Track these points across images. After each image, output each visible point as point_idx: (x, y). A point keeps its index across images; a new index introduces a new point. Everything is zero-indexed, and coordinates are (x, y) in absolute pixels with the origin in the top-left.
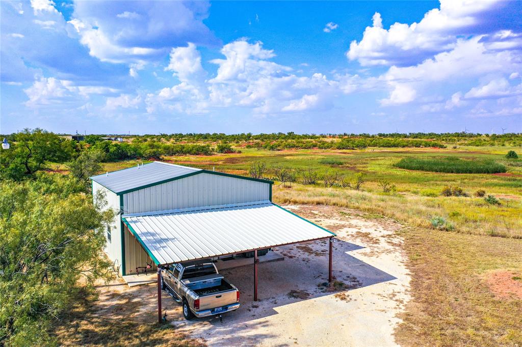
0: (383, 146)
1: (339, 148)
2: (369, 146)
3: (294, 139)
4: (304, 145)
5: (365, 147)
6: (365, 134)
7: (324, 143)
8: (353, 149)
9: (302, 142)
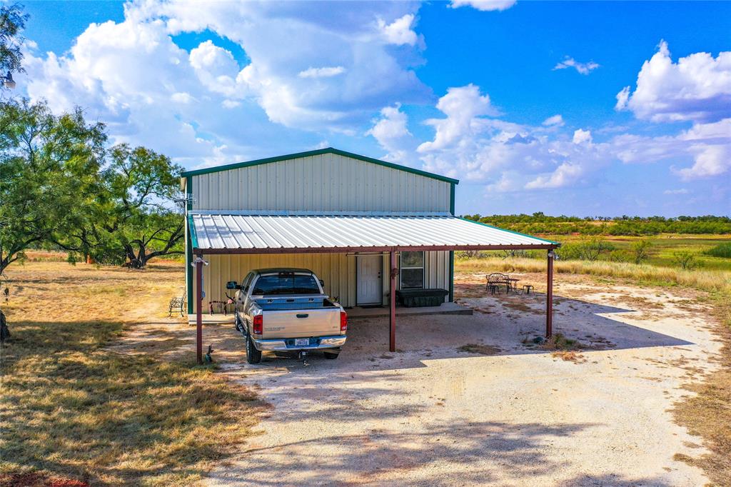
0: (687, 232)
1: (613, 234)
2: (663, 232)
3: (542, 222)
4: (558, 230)
5: (656, 232)
6: (657, 217)
7: (589, 227)
8: (637, 236)
9: (554, 226)
